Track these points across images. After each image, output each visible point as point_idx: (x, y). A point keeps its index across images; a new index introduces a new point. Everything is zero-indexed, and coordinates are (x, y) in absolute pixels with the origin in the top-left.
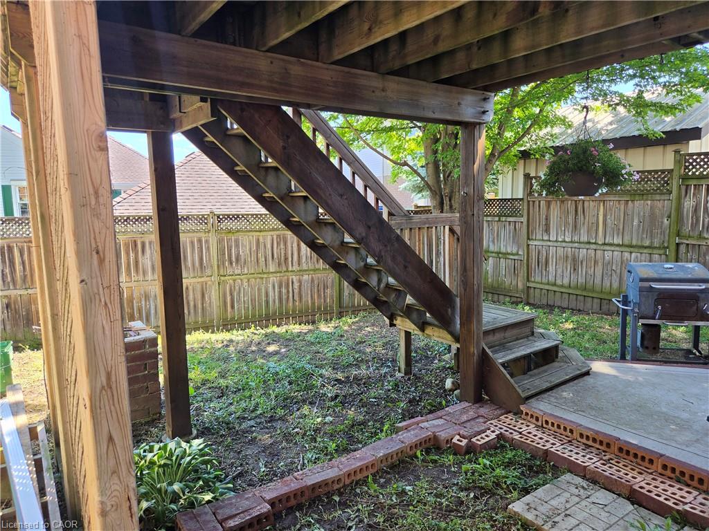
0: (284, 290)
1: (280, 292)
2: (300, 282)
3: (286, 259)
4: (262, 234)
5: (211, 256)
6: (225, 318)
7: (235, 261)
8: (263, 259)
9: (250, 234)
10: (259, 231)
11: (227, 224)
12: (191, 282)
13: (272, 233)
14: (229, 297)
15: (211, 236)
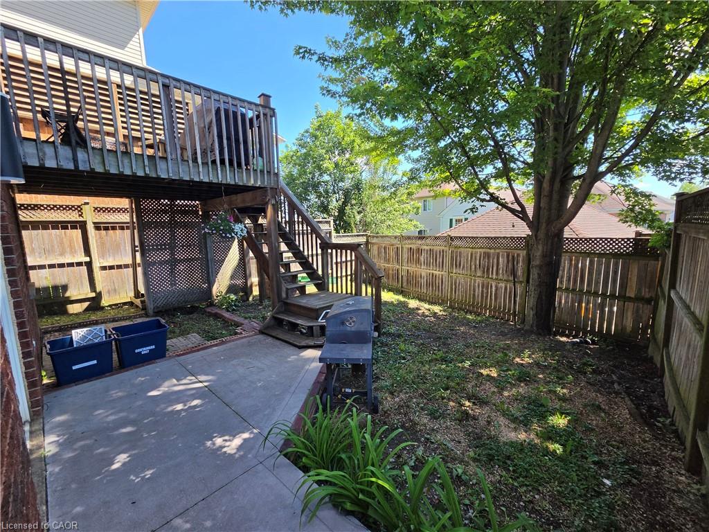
0: (485, 291)
1: (482, 291)
2: (496, 287)
3: (488, 269)
4: (474, 250)
5: (447, 260)
6: (451, 298)
7: (458, 265)
8: (473, 267)
9: (468, 249)
10: (472, 248)
11: (455, 243)
12: (437, 273)
13: (481, 250)
14: (455, 286)
15: (447, 248)
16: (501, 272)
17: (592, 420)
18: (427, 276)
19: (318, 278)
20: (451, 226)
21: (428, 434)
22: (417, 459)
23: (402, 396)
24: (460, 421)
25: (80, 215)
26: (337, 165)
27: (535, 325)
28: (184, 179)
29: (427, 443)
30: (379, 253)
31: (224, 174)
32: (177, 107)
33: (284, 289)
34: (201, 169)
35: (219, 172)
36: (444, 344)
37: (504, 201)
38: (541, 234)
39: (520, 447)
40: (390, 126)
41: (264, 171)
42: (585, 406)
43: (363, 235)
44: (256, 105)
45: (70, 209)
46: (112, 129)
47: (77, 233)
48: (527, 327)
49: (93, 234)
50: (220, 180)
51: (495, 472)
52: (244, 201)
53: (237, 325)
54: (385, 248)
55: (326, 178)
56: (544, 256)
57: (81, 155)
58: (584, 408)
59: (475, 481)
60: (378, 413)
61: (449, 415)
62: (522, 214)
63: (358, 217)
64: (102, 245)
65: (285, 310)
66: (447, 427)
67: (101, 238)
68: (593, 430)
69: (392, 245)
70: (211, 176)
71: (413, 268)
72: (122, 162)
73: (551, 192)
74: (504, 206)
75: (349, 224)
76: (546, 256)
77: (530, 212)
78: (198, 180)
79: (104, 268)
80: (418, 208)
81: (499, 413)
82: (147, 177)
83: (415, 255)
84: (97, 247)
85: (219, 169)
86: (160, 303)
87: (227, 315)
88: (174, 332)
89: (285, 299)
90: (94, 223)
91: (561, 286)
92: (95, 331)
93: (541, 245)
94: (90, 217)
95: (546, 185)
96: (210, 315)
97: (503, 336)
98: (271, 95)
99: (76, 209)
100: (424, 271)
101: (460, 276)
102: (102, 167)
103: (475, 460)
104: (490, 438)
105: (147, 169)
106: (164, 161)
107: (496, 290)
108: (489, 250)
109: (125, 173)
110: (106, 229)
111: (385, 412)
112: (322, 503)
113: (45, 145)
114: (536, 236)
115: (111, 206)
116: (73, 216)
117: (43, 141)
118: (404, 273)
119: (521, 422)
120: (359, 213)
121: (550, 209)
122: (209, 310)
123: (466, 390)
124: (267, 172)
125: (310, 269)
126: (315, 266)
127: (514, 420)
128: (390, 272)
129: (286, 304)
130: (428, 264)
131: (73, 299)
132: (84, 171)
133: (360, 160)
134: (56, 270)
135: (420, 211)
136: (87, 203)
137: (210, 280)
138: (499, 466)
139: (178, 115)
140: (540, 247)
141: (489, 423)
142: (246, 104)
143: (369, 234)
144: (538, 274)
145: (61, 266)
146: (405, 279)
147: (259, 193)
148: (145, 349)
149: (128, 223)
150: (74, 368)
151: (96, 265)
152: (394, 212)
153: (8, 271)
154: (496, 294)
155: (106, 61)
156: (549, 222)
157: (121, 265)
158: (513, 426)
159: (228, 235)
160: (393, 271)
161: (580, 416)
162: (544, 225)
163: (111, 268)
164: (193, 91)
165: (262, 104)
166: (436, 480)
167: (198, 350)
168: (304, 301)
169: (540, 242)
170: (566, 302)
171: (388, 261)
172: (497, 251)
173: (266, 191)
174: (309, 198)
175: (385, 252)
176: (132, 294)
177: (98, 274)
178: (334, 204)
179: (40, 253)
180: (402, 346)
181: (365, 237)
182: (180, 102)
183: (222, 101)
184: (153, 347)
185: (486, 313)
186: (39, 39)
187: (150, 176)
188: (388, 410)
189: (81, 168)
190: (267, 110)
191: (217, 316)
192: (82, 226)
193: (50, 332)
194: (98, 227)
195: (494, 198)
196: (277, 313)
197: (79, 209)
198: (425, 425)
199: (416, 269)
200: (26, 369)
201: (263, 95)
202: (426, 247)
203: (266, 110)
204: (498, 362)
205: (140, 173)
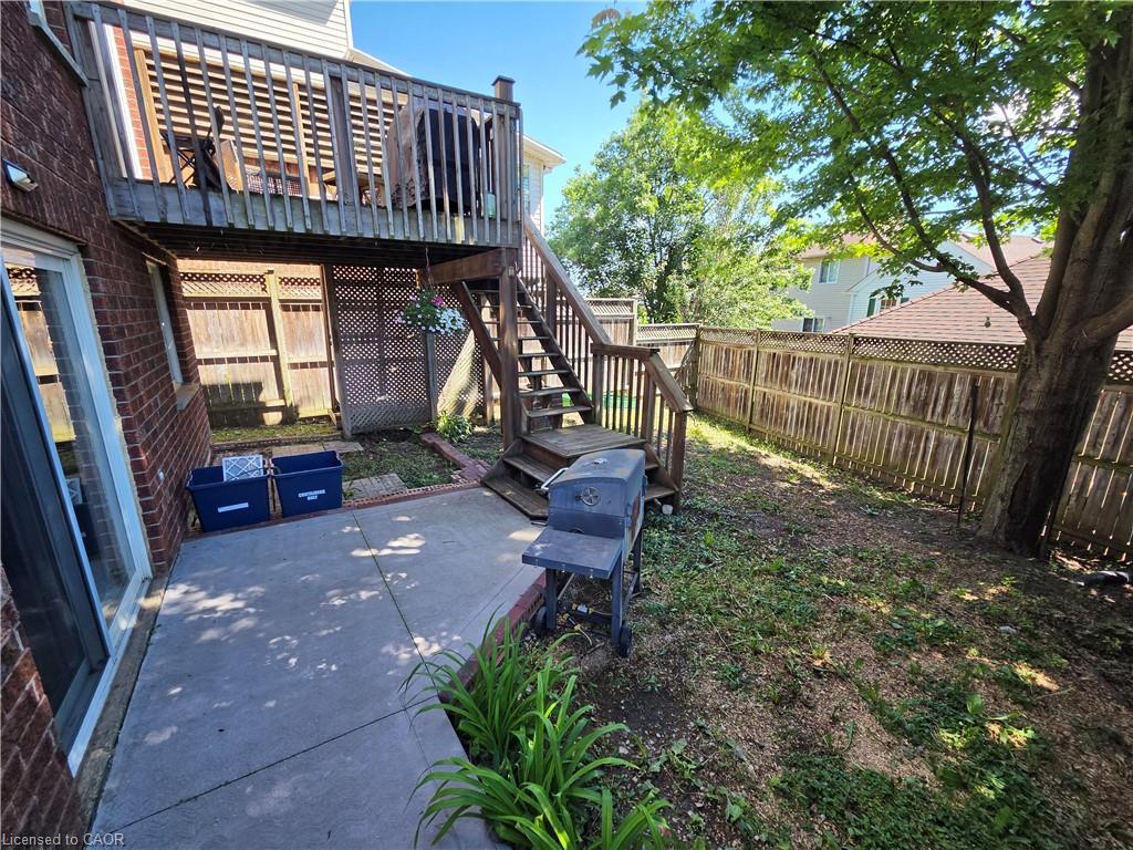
0: (912, 445)
1: (907, 444)
2: (938, 440)
3: (926, 404)
4: (900, 366)
5: (841, 381)
6: (841, 451)
7: (863, 392)
8: (894, 397)
9: (887, 363)
10: (897, 361)
11: (864, 349)
12: (820, 402)
13: (914, 366)
14: (850, 430)
15: (845, 359)
16: (953, 411)
17: (1089, 765)
18: (799, 408)
19: (586, 403)
20: (870, 312)
21: (705, 716)
22: (668, 761)
23: (681, 632)
24: (776, 704)
25: (263, 289)
26: (661, 200)
27: (1003, 530)
28: (365, 236)
29: (697, 733)
30: (716, 359)
31: (429, 225)
32: (353, 108)
33: (525, 419)
34: (391, 219)
35: (421, 223)
36: (794, 543)
37: (969, 272)
38: (1053, 346)
39: (888, 791)
40: (753, 110)
41: (495, 220)
42: (1079, 728)
43: (690, 327)
44: (487, 99)
45: (251, 280)
46: (294, 156)
47: (261, 315)
48: (985, 532)
49: (280, 318)
50: (422, 236)
51: (816, 827)
52: (471, 270)
53: (457, 466)
54: (728, 351)
55: (641, 223)
56: (1050, 392)
57: (214, 201)
58: (1073, 733)
59: (764, 837)
60: (627, 657)
61: (758, 687)
62: (1011, 300)
63: (688, 295)
64: (291, 333)
65: (524, 452)
66: (745, 712)
67: (290, 322)
68: (1081, 789)
69: (741, 347)
70: (407, 230)
71: (774, 391)
72: (272, 211)
73: (1096, 251)
74: (970, 281)
75: (671, 306)
76: (1055, 394)
77: (1033, 298)
78: (387, 238)
79: (294, 366)
80: (806, 278)
81: (863, 704)
82: (308, 234)
83: (780, 367)
84: (286, 335)
85: (420, 217)
86: (361, 422)
87: (446, 448)
88: (369, 468)
89: (525, 434)
90: (281, 301)
91: (1091, 453)
92: (235, 463)
93: (1047, 369)
94: (276, 292)
95: (1084, 236)
96: (426, 446)
97: (924, 542)
98: (513, 78)
99: (258, 280)
100: (794, 397)
101: (864, 411)
102: (244, 221)
103: (779, 792)
104: (829, 752)
105: (308, 221)
106: (335, 208)
107: (937, 447)
108: (933, 368)
109: (277, 229)
110: (296, 309)
111: (640, 658)
112: (464, 812)
113: (166, 189)
114: (1038, 350)
115: (296, 276)
116: (253, 291)
117: (163, 184)
118: (758, 399)
119: (909, 734)
120: (692, 286)
121: (1086, 290)
122: (424, 438)
123: (806, 642)
124: (502, 220)
125: (574, 387)
126: (582, 383)
127: (895, 727)
128: (733, 394)
129: (527, 443)
130: (804, 386)
131: (268, 405)
132: (219, 228)
133: (704, 190)
134: (237, 365)
135: (810, 283)
136: (271, 272)
137: (431, 394)
138: (828, 818)
139: (354, 121)
140: (1045, 374)
141: (835, 720)
142: (468, 98)
143: (701, 325)
144: (1029, 429)
145: (243, 360)
146: (757, 408)
147: (490, 256)
148: (311, 493)
149: (319, 301)
150: (221, 510)
151: (284, 361)
152: (756, 285)
153: (112, 377)
154: (935, 454)
155: (244, 44)
156: (1078, 318)
157: (316, 363)
158: (886, 738)
159: (431, 328)
160: (737, 392)
161: (1058, 749)
162: (1064, 325)
163: (304, 366)
164: (378, 84)
165: (498, 97)
166: (690, 813)
167: (387, 503)
168: (553, 441)
169: (1047, 362)
170: (1099, 487)
171: (730, 374)
172: (951, 370)
173: (500, 252)
174: (609, 259)
175: (727, 359)
176: (329, 405)
177: (287, 374)
178: (651, 271)
179: (217, 342)
180: (710, 537)
181: (694, 331)
182: (357, 99)
183: (426, 97)
184: (323, 492)
185: (908, 485)
186: (147, 18)
187: (314, 232)
188: (645, 655)
189: (215, 224)
190: (506, 109)
191: (434, 449)
192: (265, 304)
193: (223, 451)
194: (286, 306)
195: (946, 264)
196: (508, 456)
197: (261, 279)
198: (704, 698)
199: (780, 393)
200: (144, 511)
201: (500, 79)
202: (803, 355)
203: (506, 107)
204: (895, 597)
205: (299, 229)
